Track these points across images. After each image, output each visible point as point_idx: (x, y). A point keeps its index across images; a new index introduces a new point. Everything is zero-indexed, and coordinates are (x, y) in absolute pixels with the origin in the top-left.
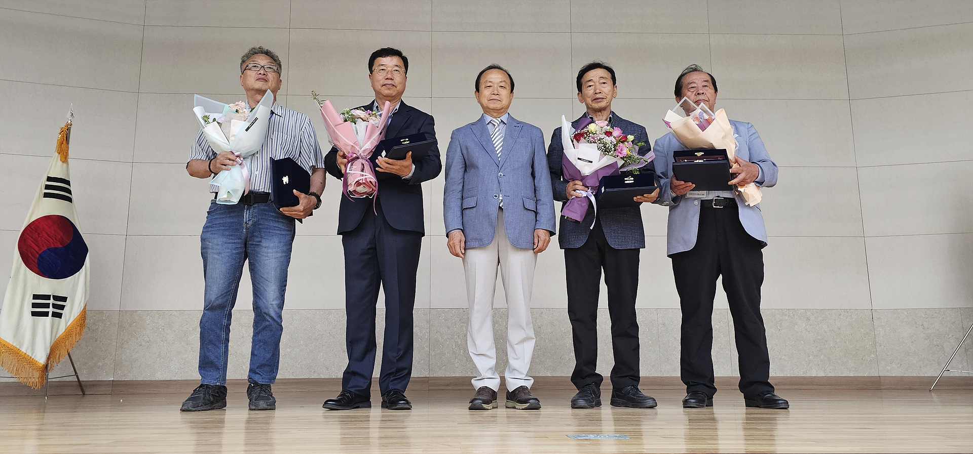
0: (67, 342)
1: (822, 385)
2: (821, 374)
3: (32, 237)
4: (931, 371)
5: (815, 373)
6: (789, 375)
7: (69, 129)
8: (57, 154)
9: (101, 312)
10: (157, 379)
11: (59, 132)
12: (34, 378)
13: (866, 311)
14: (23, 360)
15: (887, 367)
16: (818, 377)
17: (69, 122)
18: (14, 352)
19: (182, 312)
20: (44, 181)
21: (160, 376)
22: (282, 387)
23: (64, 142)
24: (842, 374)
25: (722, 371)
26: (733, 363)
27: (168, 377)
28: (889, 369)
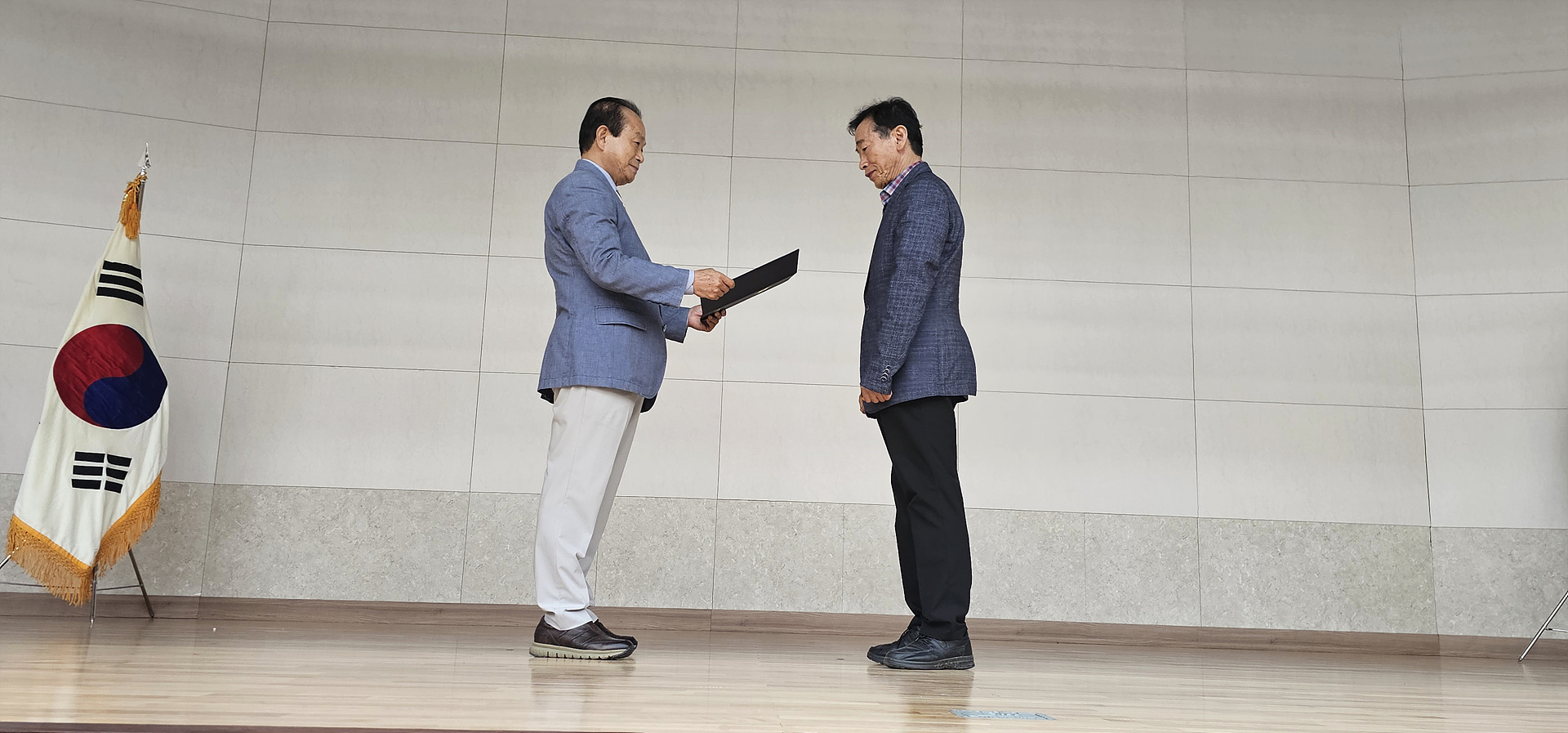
0: (128, 532)
1: (1346, 646)
2: (1345, 628)
3: (76, 359)
4: (1521, 630)
5: (1334, 625)
6: (1292, 628)
7: (141, 186)
8: (121, 225)
9: (185, 485)
10: (272, 597)
11: (126, 189)
12: (73, 589)
13: (1421, 529)
14: (57, 559)
15: (1452, 621)
16: (1340, 633)
17: (143, 173)
18: (43, 546)
19: (315, 490)
20: (98, 269)
21: (276, 592)
22: (473, 617)
23: (134, 207)
24: (1378, 628)
25: (1185, 618)
26: (1203, 606)
27: (290, 595)
28: (1454, 625)
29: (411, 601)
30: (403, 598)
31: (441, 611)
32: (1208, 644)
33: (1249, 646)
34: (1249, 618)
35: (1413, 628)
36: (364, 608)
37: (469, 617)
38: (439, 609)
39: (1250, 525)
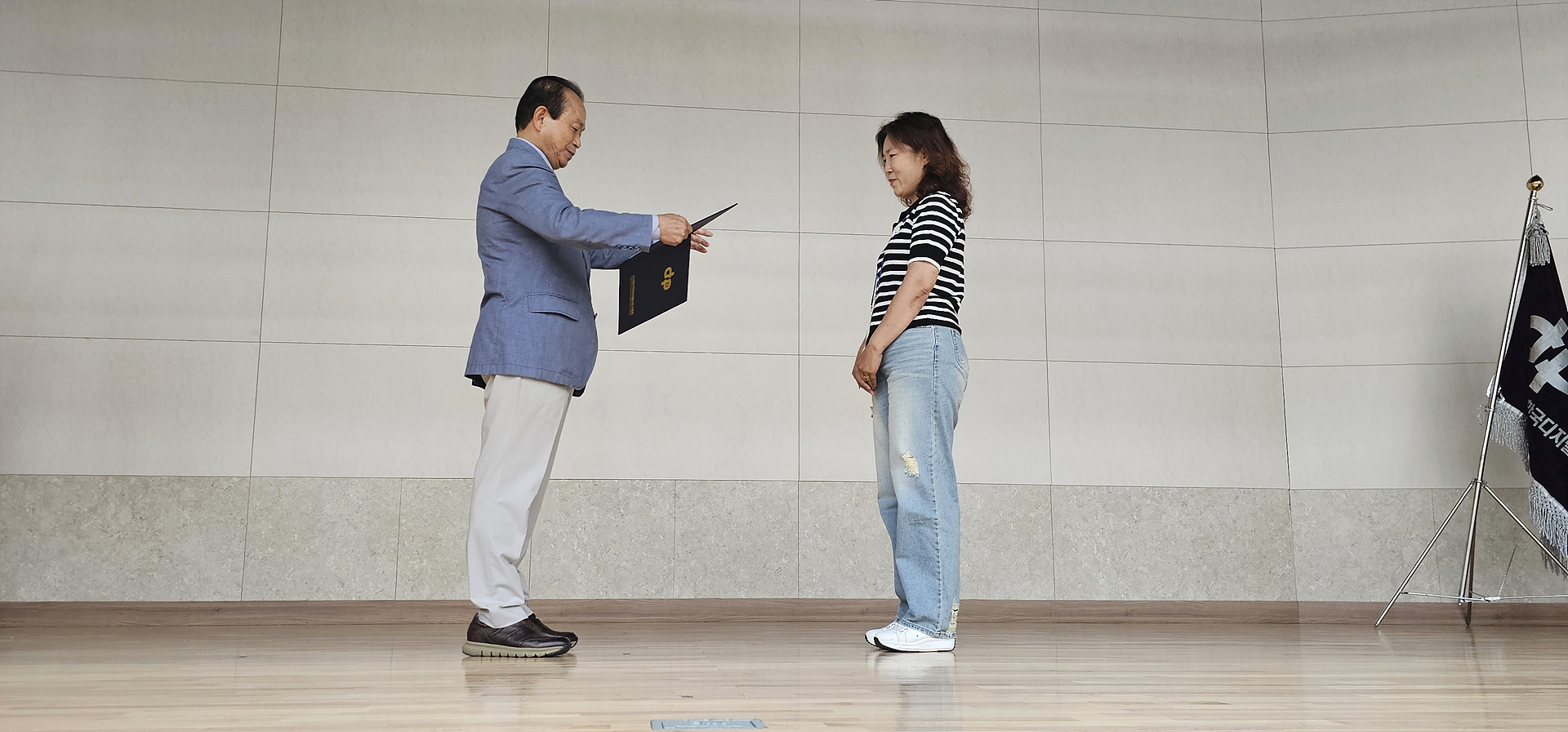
1: (1203, 616)
2: (1203, 597)
4: (1381, 594)
5: (1192, 594)
6: (1149, 599)
10: (20, 600)
13: (1280, 491)
15: (1311, 587)
16: (1197, 602)
19: (69, 479)
21: (25, 594)
22: (257, 616)
24: (1236, 597)
25: (1038, 591)
26: (1056, 578)
27: (41, 597)
28: (1313, 590)
29: (183, 600)
30: (174, 597)
31: (218, 610)
32: (1061, 618)
33: (1104, 618)
34: (1105, 589)
35: (1272, 595)
36: (128, 609)
37: (252, 616)
38: (217, 608)
39: (1105, 492)
